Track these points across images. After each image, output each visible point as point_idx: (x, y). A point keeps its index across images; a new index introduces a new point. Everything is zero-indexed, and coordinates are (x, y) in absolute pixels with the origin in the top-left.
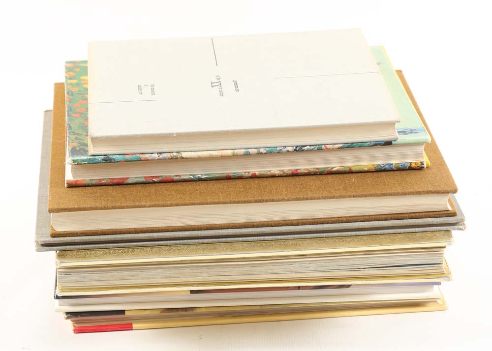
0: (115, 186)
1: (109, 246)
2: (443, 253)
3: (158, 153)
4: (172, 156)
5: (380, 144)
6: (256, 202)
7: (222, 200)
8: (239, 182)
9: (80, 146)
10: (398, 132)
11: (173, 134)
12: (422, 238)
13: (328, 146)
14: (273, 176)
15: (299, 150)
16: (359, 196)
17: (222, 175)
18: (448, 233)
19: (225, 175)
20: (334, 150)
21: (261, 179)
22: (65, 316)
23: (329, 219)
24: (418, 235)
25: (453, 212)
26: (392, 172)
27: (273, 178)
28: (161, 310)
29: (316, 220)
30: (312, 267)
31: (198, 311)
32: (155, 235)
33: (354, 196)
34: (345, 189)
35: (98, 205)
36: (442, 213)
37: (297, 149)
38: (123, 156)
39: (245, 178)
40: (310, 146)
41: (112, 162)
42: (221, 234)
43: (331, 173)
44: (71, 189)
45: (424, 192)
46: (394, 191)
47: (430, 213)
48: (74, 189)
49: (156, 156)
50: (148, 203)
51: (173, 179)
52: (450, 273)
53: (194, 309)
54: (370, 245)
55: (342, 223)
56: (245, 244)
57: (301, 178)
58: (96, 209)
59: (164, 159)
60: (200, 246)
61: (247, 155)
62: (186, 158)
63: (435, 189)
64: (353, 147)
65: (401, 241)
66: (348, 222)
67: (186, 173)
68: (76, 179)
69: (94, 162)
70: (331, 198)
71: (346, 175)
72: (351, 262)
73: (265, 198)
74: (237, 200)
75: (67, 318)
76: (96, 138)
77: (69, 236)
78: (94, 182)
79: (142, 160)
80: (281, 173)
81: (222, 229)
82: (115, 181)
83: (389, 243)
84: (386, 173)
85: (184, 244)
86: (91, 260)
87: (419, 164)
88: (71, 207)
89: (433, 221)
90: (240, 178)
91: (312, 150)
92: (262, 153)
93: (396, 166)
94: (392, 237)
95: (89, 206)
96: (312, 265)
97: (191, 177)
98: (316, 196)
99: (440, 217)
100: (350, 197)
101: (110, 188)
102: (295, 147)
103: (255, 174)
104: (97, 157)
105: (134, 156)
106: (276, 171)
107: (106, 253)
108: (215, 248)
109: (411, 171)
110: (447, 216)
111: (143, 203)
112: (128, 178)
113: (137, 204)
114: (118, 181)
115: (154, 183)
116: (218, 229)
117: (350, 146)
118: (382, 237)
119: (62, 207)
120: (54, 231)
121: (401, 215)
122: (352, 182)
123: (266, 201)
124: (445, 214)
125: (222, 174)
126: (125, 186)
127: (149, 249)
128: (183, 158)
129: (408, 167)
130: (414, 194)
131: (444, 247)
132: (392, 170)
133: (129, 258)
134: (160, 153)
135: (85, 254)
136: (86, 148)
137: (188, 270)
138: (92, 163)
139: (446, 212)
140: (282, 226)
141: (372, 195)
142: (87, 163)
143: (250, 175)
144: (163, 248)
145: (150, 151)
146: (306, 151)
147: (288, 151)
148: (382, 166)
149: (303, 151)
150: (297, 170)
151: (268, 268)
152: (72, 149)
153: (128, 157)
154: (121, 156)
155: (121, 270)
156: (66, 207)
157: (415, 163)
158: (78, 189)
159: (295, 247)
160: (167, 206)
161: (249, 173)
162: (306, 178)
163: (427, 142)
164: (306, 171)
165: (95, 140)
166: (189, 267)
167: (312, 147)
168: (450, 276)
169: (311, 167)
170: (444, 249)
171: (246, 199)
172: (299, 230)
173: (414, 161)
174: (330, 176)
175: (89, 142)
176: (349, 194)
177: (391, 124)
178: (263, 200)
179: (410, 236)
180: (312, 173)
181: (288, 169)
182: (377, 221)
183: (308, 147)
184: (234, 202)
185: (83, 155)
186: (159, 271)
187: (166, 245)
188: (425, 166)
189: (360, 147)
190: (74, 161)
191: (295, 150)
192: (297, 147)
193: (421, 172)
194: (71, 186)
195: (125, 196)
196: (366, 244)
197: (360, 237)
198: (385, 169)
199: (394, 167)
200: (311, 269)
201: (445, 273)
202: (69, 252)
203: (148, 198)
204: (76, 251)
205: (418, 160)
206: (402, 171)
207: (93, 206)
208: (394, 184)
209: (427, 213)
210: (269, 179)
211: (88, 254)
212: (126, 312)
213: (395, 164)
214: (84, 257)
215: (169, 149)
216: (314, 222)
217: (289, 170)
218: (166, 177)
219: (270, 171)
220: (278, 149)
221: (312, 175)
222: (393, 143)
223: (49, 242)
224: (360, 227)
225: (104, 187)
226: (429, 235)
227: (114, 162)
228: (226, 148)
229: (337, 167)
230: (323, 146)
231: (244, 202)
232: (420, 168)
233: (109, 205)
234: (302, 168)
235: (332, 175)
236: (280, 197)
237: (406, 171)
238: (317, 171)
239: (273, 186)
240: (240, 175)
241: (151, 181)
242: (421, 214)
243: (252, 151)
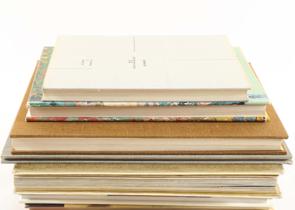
0: (58, 123)
1: (50, 162)
2: (276, 180)
3: (87, 102)
4: (97, 104)
5: (236, 104)
6: (150, 137)
7: (127, 135)
8: (141, 124)
9: (38, 95)
10: (249, 97)
11: (98, 89)
12: (263, 168)
13: (202, 103)
14: (164, 121)
15: (182, 104)
16: (221, 138)
17: (130, 119)
18: (281, 166)
19: (132, 119)
20: (205, 106)
21: (156, 123)
22: (25, 206)
23: (199, 152)
24: (260, 166)
25: (284, 152)
26: (243, 123)
27: (164, 123)
28: (88, 205)
29: (191, 152)
30: (186, 184)
31: (112, 207)
32: (82, 156)
33: (217, 137)
34: (212, 132)
35: (44, 134)
36: (277, 152)
37: (181, 104)
38: (65, 103)
39: (145, 122)
40: (189, 102)
41: (56, 106)
42: (126, 158)
43: (202, 121)
44: (29, 123)
45: (265, 137)
46: (245, 135)
47: (269, 152)
48: (31, 123)
49: (86, 104)
50: (78, 135)
51: (97, 120)
52: (281, 193)
53: (109, 206)
54: (227, 171)
55: (208, 155)
56: (142, 166)
57: (183, 123)
58: (42, 136)
59: (91, 106)
60: (112, 166)
61: (147, 106)
62: (106, 106)
63: (273, 136)
64: (218, 105)
65: (248, 170)
66: (212, 154)
67: (106, 116)
68: (33, 117)
69: (45, 105)
70: (201, 138)
71: (212, 123)
72: (213, 182)
73: (157, 135)
74: (138, 136)
75: (27, 207)
76: (46, 89)
77: (24, 154)
78: (44, 119)
79: (77, 106)
80: (169, 119)
81: (127, 155)
82: (59, 119)
83: (240, 170)
84: (239, 123)
85: (101, 164)
86: (36, 171)
87: (262, 119)
88: (25, 134)
89: (270, 157)
90: (142, 121)
91: (191, 105)
92: (157, 105)
93: (247, 119)
94: (242, 166)
95: (37, 135)
96: (187, 182)
97: (109, 119)
98: (191, 135)
99: (275, 155)
100: (214, 137)
101: (55, 123)
102: (179, 103)
103: (152, 119)
104: (47, 102)
105: (72, 103)
106: (166, 118)
107: (48, 167)
108: (121, 167)
109: (257, 123)
110: (280, 155)
111: (74, 135)
112: (67, 118)
113: (70, 135)
114: (61, 119)
115: (85, 121)
116: (125, 155)
117: (216, 104)
118: (235, 166)
119: (19, 134)
120: (14, 150)
121: (249, 152)
122: (217, 128)
123: (158, 137)
124: (279, 153)
125: (130, 118)
126: (65, 123)
127: (77, 166)
128: (104, 106)
129: (254, 120)
130: (258, 138)
131: (277, 176)
132: (244, 122)
133: (62, 171)
134: (89, 102)
135: (33, 167)
136: (41, 96)
137: (102, 181)
138: (43, 107)
139: (279, 152)
140: (167, 154)
141: (229, 137)
142: (39, 106)
143: (149, 120)
144: (87, 165)
145: (82, 100)
146: (187, 105)
147: (174, 105)
148: (237, 118)
149: (184, 105)
150: (180, 118)
151: (157, 183)
152: (32, 96)
153: (68, 104)
154: (63, 102)
155: (57, 179)
156: (22, 135)
157: (259, 117)
158: (34, 123)
159: (176, 169)
160: (91, 137)
161: (148, 118)
162: (186, 123)
163: (269, 104)
164: (186, 119)
165: (46, 91)
166: (103, 179)
167: (191, 103)
168: (280, 195)
169: (190, 117)
170: (278, 177)
171: (144, 136)
172: (179, 158)
173: (259, 116)
174: (201, 123)
175: (43, 92)
176: (214, 135)
177: (245, 91)
178: (155, 137)
179: (255, 167)
180: (190, 121)
181: (174, 117)
182: (232, 155)
183: (188, 103)
184: (136, 137)
185: (38, 100)
186: (83, 181)
187: (89, 164)
188: (266, 120)
189: (223, 105)
190: (31, 104)
191: (179, 104)
192: (180, 102)
193: (263, 124)
194: (29, 121)
195: (63, 129)
196: (224, 171)
197: (220, 165)
198: (239, 120)
199: (245, 120)
200: (186, 185)
201: (277, 193)
202: (23, 165)
203: (79, 132)
204: (28, 164)
205: (262, 116)
206: (250, 123)
207: (40, 134)
208: (245, 130)
209: (266, 152)
210: (161, 123)
211: (35, 167)
212: (65, 205)
213: (246, 117)
214: (32, 169)
215: (95, 99)
216: (190, 153)
217: (175, 118)
218: (93, 118)
219: (162, 118)
220: (168, 103)
221: (190, 122)
222: (245, 103)
223: (10, 157)
224: (220, 159)
225: (51, 123)
226: (268, 166)
227: (58, 106)
228: (133, 101)
229: (207, 117)
230: (198, 103)
231: (143, 137)
232: (262, 121)
233: (51, 135)
234: (184, 117)
235: (203, 123)
236: (167, 135)
237: (253, 123)
238: (193, 119)
239: (163, 128)
240: (142, 119)
241: (83, 120)
242: (262, 152)
243: (150, 104)
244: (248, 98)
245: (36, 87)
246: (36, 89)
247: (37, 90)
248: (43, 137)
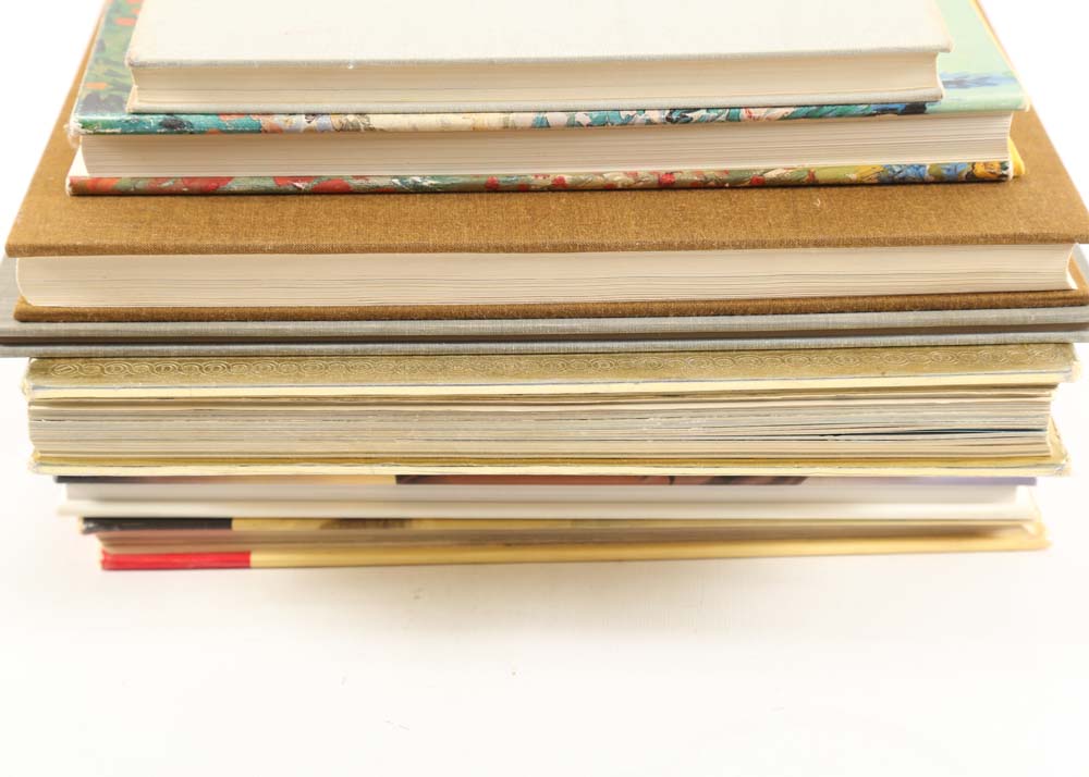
0: (195, 198)
1: (168, 351)
2: (1047, 403)
3: (307, 114)
4: (344, 122)
5: (893, 111)
6: (555, 249)
7: (466, 241)
8: (519, 201)
9: (112, 90)
10: (946, 84)
11: (348, 63)
12: (995, 359)
13: (756, 113)
14: (610, 188)
15: (679, 119)
16: (829, 244)
17: (475, 180)
18: (1065, 350)
19: (483, 180)
20: (770, 122)
21: (579, 194)
22: (82, 526)
23: (749, 304)
24: (985, 352)
25: (1081, 294)
26: (922, 187)
27: (608, 194)
28: (322, 522)
29: (715, 305)
30: (696, 426)
31: (416, 527)
32: (291, 327)
33: (818, 244)
34: (795, 223)
35: (139, 239)
36: (1050, 295)
37: (674, 117)
38: (215, 117)
39: (536, 191)
40: (708, 109)
41: (185, 132)
42: (463, 333)
43: (760, 184)
44: (81, 199)
45: (1004, 237)
46: (925, 232)
47: (1021, 297)
48: (89, 199)
49: (301, 122)
50: (272, 243)
51: (348, 187)
52: (1064, 456)
53: (407, 524)
54: (853, 374)
55: (782, 314)
56: (524, 361)
57: (682, 195)
58: (132, 250)
59: (323, 131)
60: (407, 363)
61: (542, 128)
62: (382, 130)
63: (1036, 231)
64: (821, 117)
65: (936, 367)
66: (799, 311)
67: (382, 173)
68: (96, 175)
69: (139, 129)
70: (754, 247)
71: (799, 191)
72: (801, 417)
73: (581, 239)
74: (504, 243)
75: (88, 531)
76: (143, 66)
77: (65, 322)
78: (140, 185)
79: (266, 132)
80: (631, 180)
81: (465, 319)
82: (196, 185)
83: (905, 369)
84: (904, 188)
85: (364, 355)
86: (114, 385)
87: (996, 169)
88: (64, 242)
89: (1025, 318)
90: (523, 189)
91: (713, 120)
92: (580, 125)
93: (934, 170)
94: (914, 354)
95: (115, 242)
96: (699, 420)
97: (396, 181)
98: (715, 238)
99: (1044, 307)
100: (805, 244)
101: (183, 201)
102: (668, 112)
103: (562, 180)
104: (147, 117)
105: (244, 119)
106: (616, 174)
107: (159, 369)
108: (445, 367)
109: (974, 185)
110: (1063, 306)
111: (258, 242)
112: (230, 179)
113: (243, 242)
114: (203, 184)
115: (299, 193)
116: (457, 319)
117: (814, 114)
118: (888, 353)
119: (43, 241)
120: (24, 306)
121: (941, 299)
122: (815, 207)
123: (583, 248)
124: (1059, 299)
125: (477, 176)
126: (223, 198)
127: (270, 364)
128: (373, 130)
129: (964, 174)
130: (978, 243)
131: (1052, 386)
132: (923, 182)
133: (214, 384)
134: (314, 115)
135: (102, 369)
136: (124, 95)
137: (371, 423)
138: (132, 134)
139: (1061, 295)
140: (623, 316)
141: (865, 243)
142: (118, 130)
143: (550, 183)
144: (310, 362)
145: (288, 107)
146: (697, 122)
147: (650, 122)
148: (897, 170)
149: (688, 122)
150: (671, 173)
151: (583, 424)
152: (89, 96)
153: (228, 122)
154: (209, 117)
155: (196, 415)
156: (52, 243)
157: (985, 164)
158: (99, 200)
159: (655, 372)
160: (321, 252)
161: (545, 176)
162: (695, 194)
163: (1020, 107)
164: (696, 178)
165: (142, 70)
166: (374, 414)
167: (713, 114)
168: (1063, 462)
169: (711, 168)
170: (1053, 392)
171: (528, 242)
172: (669, 330)
173: (980, 159)
174: (756, 195)
175: (131, 80)
176: (803, 236)
177: (926, 57)
178: (575, 245)
179: (964, 357)
180: (712, 183)
181: (647, 170)
182: (876, 311)
183: (703, 112)
184: (498, 249)
185: (112, 110)
186: (295, 421)
187: (318, 355)
188: (1011, 172)
189: (840, 116)
190: (85, 125)
191: (668, 119)
192: (673, 110)
193: (998, 188)
194: (82, 191)
195: (213, 223)
196: (841, 373)
197: (830, 351)
198: (903, 178)
199: (927, 174)
200: (694, 431)
201: (1051, 453)
202: (63, 361)
203: (273, 231)
204: (81, 360)
205: (994, 158)
206: (948, 186)
207: (124, 242)
208: (925, 215)
209: (1010, 296)
210: (598, 194)
211: (109, 369)
212: (234, 523)
213: (932, 165)
214: (99, 376)
215: (337, 105)
216: (711, 310)
217: (652, 173)
218: (330, 179)
219: (601, 174)
220: (623, 114)
221: (712, 188)
222: (929, 108)
223: (15, 332)
224: (830, 327)
225: (168, 199)
226: (1013, 352)
227: (191, 133)
228: (487, 109)
229: (777, 169)
230: (743, 111)
231: (525, 249)
232: (998, 179)
233: (166, 243)
234: (685, 170)
235: (765, 191)
236: (620, 240)
237: (960, 186)
238: (726, 177)
239: (604, 212)
240: (520, 181)
241: (291, 188)
242: (994, 297)
243: (553, 118)
244: (941, 86)
245: (107, 62)
246: (103, 68)
247: (110, 73)
248: (133, 253)
